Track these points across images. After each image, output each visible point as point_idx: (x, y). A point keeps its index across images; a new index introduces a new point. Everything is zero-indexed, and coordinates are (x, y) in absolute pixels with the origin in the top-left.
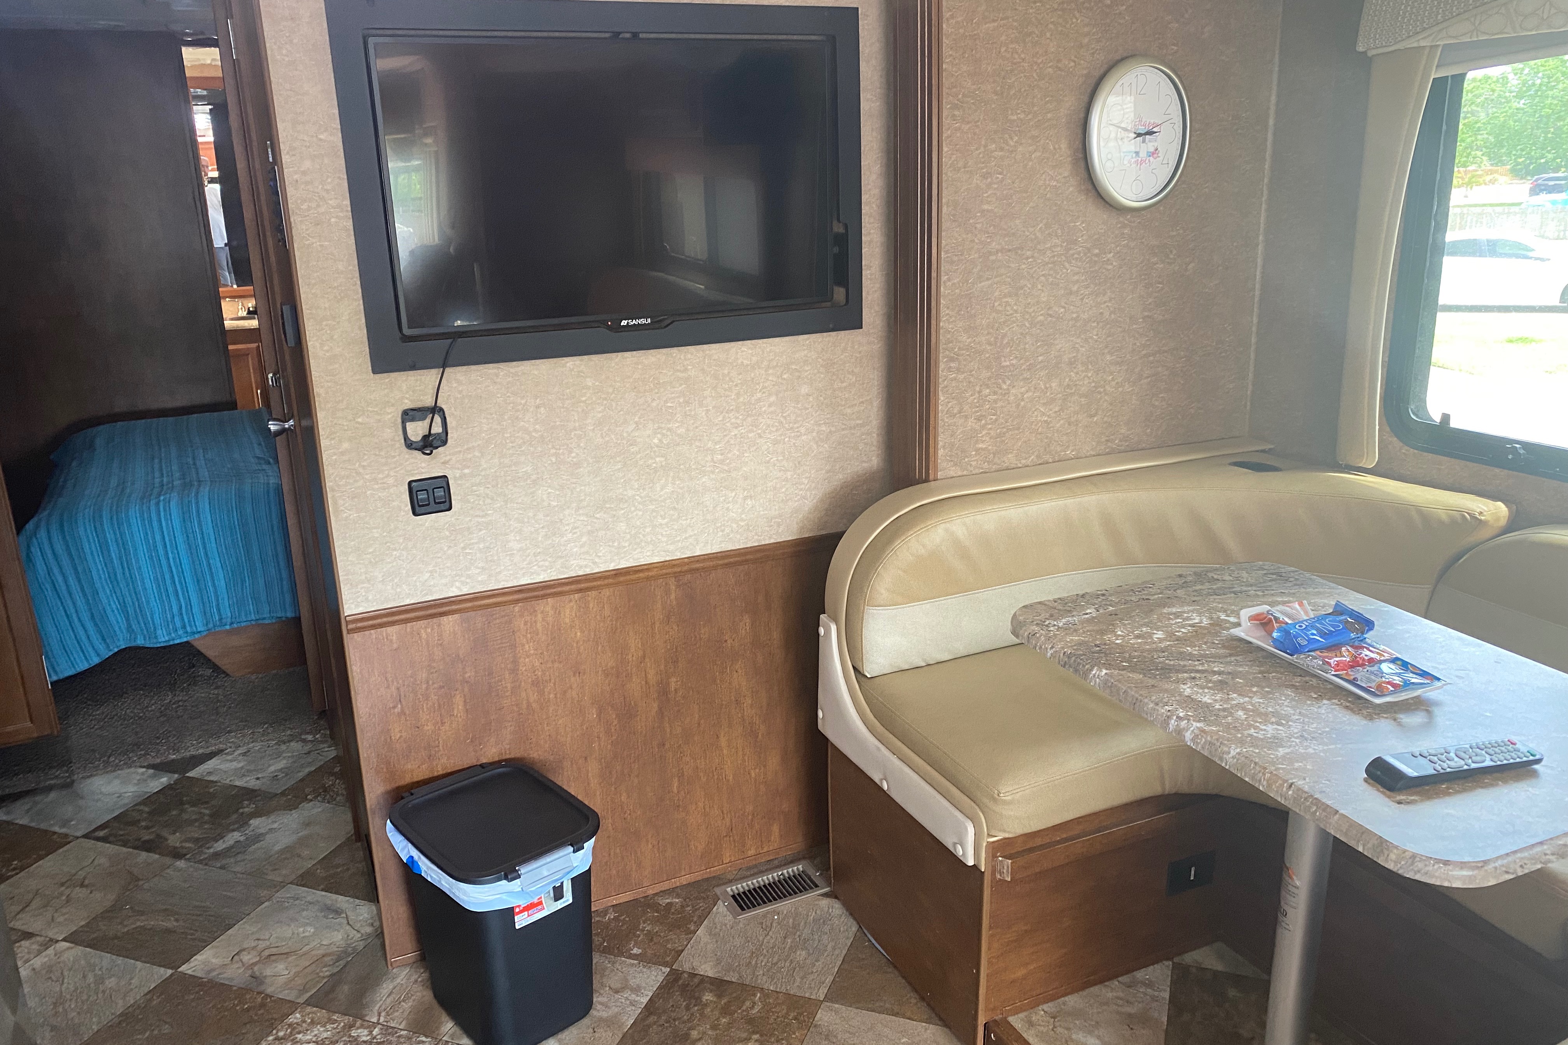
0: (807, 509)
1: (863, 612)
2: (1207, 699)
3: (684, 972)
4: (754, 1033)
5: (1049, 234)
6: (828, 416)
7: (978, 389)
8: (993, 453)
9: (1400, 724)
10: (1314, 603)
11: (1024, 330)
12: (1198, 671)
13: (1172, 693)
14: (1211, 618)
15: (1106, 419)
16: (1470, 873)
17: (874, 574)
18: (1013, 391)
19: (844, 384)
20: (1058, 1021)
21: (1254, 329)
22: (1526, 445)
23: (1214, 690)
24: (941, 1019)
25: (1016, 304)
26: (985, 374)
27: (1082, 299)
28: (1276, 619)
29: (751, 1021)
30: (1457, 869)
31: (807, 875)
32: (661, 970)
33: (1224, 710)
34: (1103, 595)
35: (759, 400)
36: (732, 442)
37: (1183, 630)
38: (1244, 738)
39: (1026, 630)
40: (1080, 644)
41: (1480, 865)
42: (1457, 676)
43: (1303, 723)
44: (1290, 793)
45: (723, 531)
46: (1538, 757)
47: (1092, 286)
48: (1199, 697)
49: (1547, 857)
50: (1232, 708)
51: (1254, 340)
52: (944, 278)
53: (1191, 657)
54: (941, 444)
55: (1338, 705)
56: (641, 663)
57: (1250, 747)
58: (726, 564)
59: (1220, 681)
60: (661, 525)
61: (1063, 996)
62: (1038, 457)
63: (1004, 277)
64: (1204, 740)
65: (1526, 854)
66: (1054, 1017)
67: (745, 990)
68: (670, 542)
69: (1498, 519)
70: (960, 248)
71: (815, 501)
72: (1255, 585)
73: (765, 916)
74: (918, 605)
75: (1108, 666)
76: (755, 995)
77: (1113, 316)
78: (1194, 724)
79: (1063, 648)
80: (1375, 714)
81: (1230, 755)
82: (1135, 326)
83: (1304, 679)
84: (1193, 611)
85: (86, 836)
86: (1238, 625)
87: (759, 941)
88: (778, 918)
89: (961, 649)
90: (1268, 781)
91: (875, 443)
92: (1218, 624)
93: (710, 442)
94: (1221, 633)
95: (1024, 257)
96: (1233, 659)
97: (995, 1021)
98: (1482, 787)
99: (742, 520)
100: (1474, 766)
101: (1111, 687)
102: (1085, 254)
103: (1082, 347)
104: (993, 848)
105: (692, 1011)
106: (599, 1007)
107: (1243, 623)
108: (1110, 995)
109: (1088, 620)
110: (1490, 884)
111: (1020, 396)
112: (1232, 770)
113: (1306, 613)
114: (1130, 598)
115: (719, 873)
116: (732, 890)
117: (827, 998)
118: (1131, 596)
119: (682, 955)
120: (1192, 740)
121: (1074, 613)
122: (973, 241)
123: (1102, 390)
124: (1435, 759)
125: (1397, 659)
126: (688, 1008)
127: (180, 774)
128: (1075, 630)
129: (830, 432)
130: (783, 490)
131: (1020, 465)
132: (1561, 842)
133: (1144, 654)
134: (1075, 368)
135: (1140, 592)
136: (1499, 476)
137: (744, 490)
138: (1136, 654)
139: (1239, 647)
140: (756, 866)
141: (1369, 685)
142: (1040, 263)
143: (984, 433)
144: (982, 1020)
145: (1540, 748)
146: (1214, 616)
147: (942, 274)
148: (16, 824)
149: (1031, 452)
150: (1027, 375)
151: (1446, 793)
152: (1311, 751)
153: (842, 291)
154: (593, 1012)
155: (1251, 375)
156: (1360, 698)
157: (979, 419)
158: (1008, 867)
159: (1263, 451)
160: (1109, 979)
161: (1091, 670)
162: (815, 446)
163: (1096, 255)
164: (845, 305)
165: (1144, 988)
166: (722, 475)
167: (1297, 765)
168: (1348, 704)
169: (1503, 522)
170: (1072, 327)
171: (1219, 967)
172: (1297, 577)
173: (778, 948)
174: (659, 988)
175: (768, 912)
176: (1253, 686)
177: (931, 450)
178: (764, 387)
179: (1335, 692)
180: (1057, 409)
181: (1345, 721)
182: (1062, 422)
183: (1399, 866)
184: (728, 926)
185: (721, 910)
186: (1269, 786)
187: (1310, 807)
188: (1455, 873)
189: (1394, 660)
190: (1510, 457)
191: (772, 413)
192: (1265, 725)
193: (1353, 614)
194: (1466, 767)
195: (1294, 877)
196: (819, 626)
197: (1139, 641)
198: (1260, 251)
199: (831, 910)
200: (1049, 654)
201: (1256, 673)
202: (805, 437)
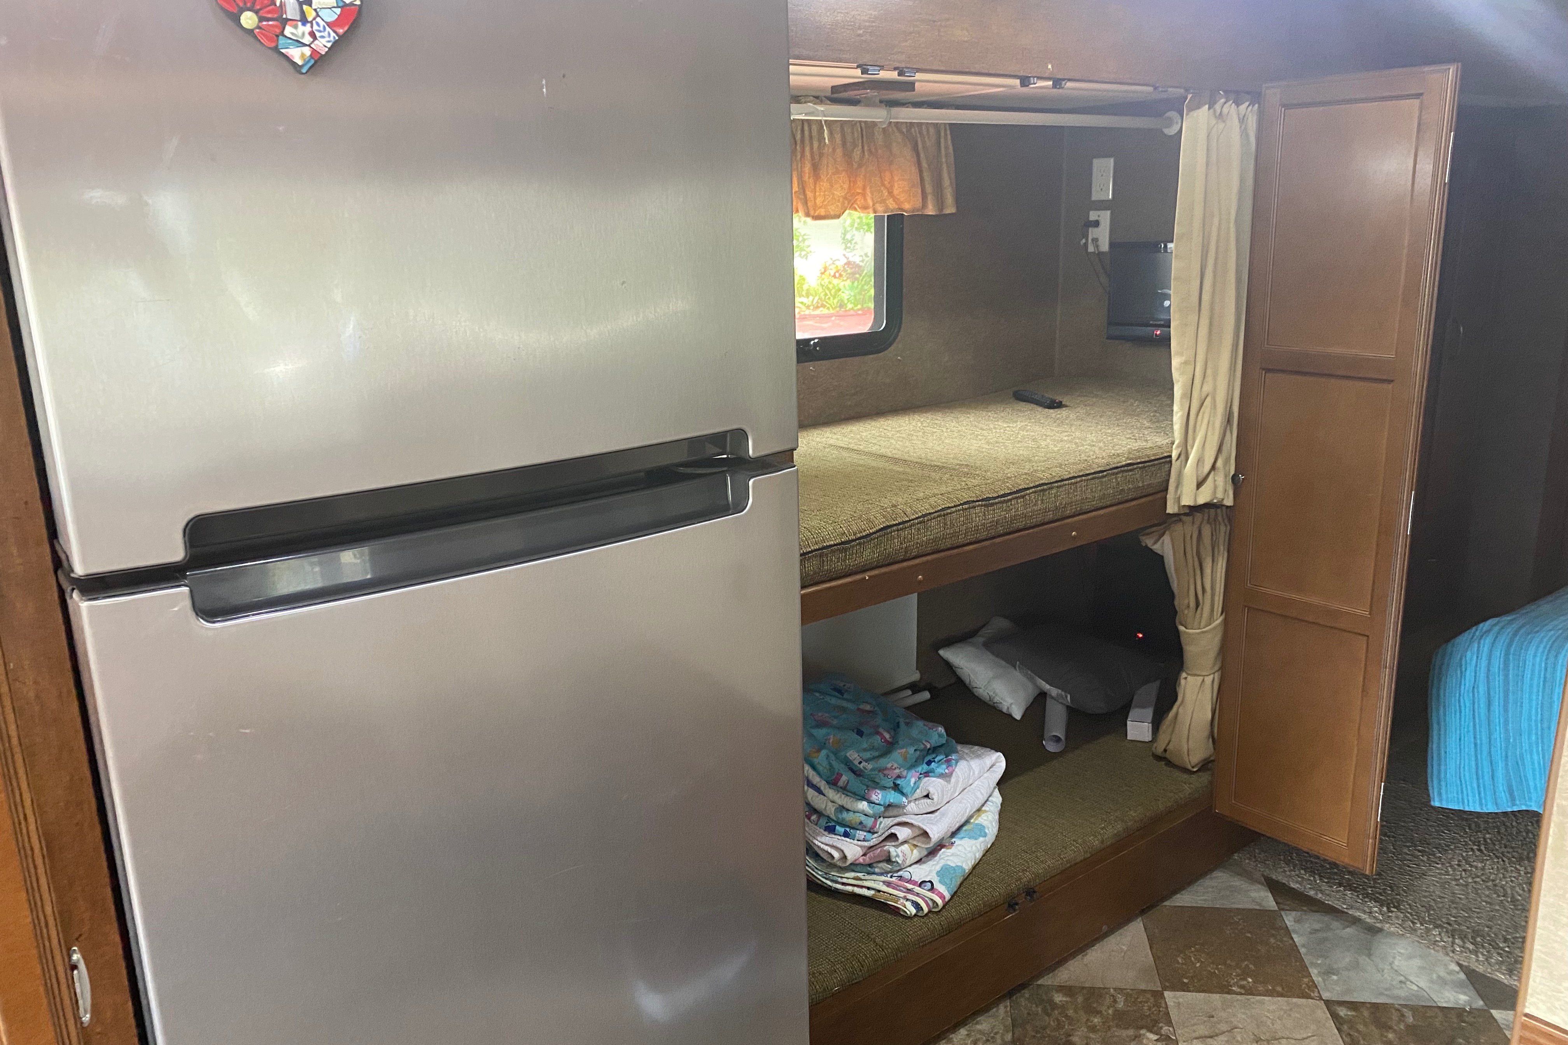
85: (1328, 1003)
127: (1486, 1004)
148: (1292, 938)
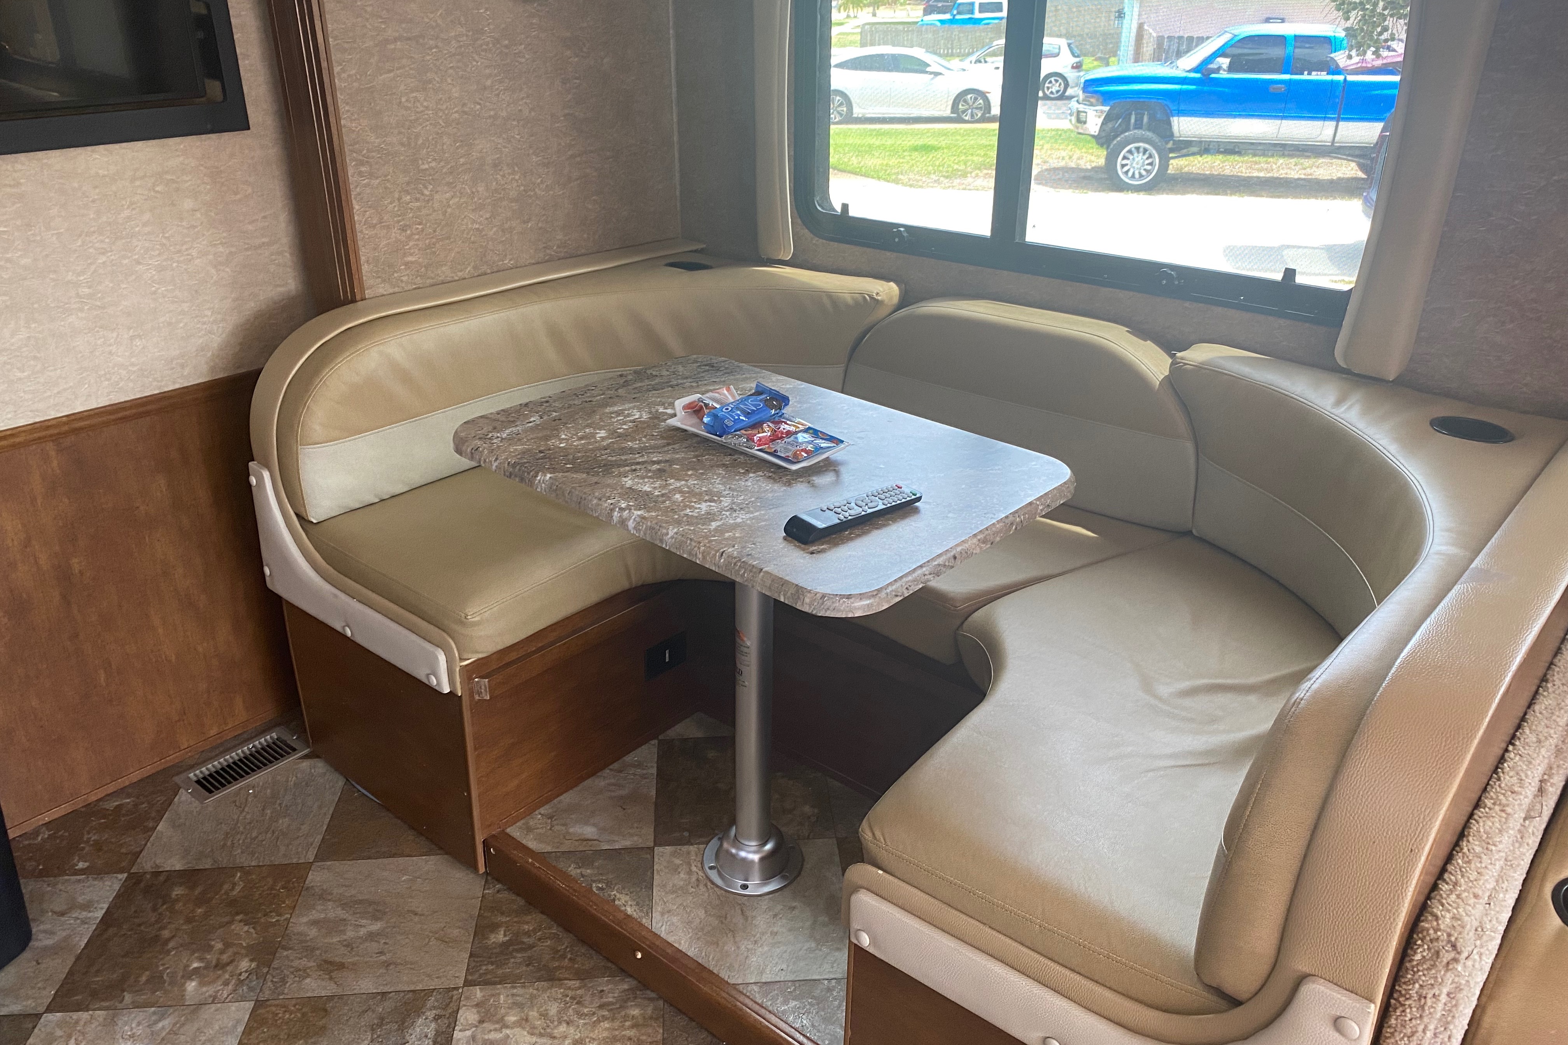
0: (216, 345)
1: (297, 453)
2: (647, 488)
3: (145, 873)
4: (237, 914)
5: (452, 21)
6: (225, 234)
7: (397, 196)
8: (425, 267)
9: (813, 486)
10: (742, 388)
11: (439, 129)
12: (638, 463)
13: (613, 487)
14: (650, 413)
15: (540, 225)
16: (868, 602)
17: (304, 408)
18: (437, 197)
19: (238, 197)
20: (555, 820)
21: (675, 126)
22: (908, 228)
23: (653, 479)
24: (441, 848)
25: (425, 100)
26: (402, 179)
27: (498, 95)
28: (706, 405)
29: (232, 903)
30: (858, 600)
31: (283, 742)
32: (117, 878)
33: (663, 495)
34: (547, 402)
35: (129, 218)
36: (101, 271)
37: (624, 427)
38: (680, 519)
39: (468, 446)
40: (524, 453)
41: (875, 593)
42: (859, 438)
43: (733, 496)
44: (722, 560)
45: (109, 380)
46: (918, 496)
47: (507, 80)
48: (639, 487)
49: (926, 577)
50: (670, 492)
51: (676, 138)
52: (337, 69)
53: (632, 451)
54: (363, 259)
55: (761, 476)
56: (26, 547)
57: (685, 526)
58: (121, 419)
59: (659, 470)
60: (20, 379)
61: (558, 796)
62: (475, 268)
63: (407, 69)
64: (644, 526)
65: (910, 578)
66: (551, 818)
67: (223, 872)
68: (36, 400)
69: (891, 298)
70: (351, 34)
71: (224, 335)
72: (690, 377)
73: (237, 793)
74: (359, 438)
75: (553, 470)
76: (234, 876)
77: (533, 114)
78: (635, 512)
79: (507, 459)
80: (793, 480)
81: (669, 536)
82: (557, 125)
83: (733, 457)
84: (633, 408)
86: (675, 415)
87: (233, 820)
88: (254, 791)
89: (417, 478)
90: (703, 553)
91: (290, 263)
92: (657, 418)
93: (70, 273)
94: (659, 425)
95: (427, 46)
96: (670, 447)
97: (494, 836)
98: (877, 528)
99: (133, 365)
100: (870, 511)
101: (556, 490)
102: (494, 44)
103: (505, 147)
104: (467, 671)
105: (160, 910)
106: (41, 936)
107: (678, 414)
108: (602, 784)
109: (531, 428)
110: (884, 608)
111: (445, 202)
112: (672, 550)
113: (733, 396)
114: (574, 402)
115: (177, 761)
116: (195, 775)
117: (317, 858)
118: (574, 400)
119: (141, 856)
120: (635, 528)
121: (518, 423)
122: (364, 26)
123: (532, 193)
124: (839, 510)
125: (810, 428)
126: (154, 909)
128: (519, 440)
129: (231, 253)
130: (181, 325)
131: (456, 278)
132: (936, 563)
133: (587, 454)
134: (500, 170)
135: (583, 395)
136: (889, 258)
137: (129, 328)
138: (579, 455)
139: (675, 436)
140: (222, 744)
141: (787, 454)
142: (446, 54)
143: (411, 244)
144: (479, 839)
145: (919, 490)
146: (653, 410)
147: (334, 64)
149: (466, 263)
150: (450, 179)
151: (849, 539)
152: (739, 520)
153: (217, 84)
154: (33, 944)
155: (677, 175)
156: (780, 467)
157: (403, 229)
158: (485, 686)
159: (696, 251)
160: (601, 770)
161: (537, 476)
162: (213, 271)
163: (506, 47)
164: (223, 102)
165: (633, 769)
166: (95, 313)
167: (727, 535)
168: (770, 474)
169: (896, 300)
170: (491, 126)
171: (699, 734)
172: (727, 366)
173: (257, 822)
174: (117, 896)
175: (240, 789)
176: (688, 470)
177: (354, 267)
178: (132, 203)
179: (760, 465)
180: (488, 215)
181: (768, 490)
182: (495, 229)
183: (813, 607)
184: (195, 813)
185: (183, 798)
186: (704, 558)
187: (739, 571)
188: (856, 604)
189: (807, 430)
190: (897, 240)
191: (149, 233)
192: (699, 504)
193: (770, 391)
194: (863, 513)
195: (745, 639)
196: (249, 475)
197: (583, 442)
198: (672, 47)
199: (313, 771)
200: (494, 467)
201: (690, 458)
202: (199, 260)
